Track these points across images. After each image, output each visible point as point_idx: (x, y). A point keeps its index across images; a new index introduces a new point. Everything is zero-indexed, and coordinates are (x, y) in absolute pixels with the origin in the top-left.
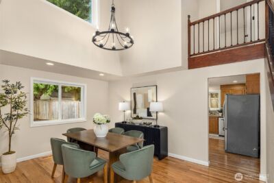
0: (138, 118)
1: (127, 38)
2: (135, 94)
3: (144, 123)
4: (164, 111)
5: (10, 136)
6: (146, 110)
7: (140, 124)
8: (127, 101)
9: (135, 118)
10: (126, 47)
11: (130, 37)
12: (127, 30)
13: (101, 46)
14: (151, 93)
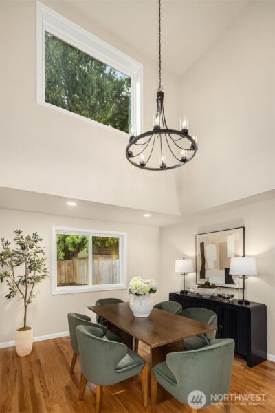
0: (207, 285)
1: (185, 139)
2: (202, 245)
3: (219, 296)
4: (259, 275)
5: (26, 307)
6: (223, 272)
7: (212, 297)
8: (189, 258)
9: (202, 286)
10: (184, 160)
11: (190, 138)
12: (184, 125)
13: (142, 165)
14: (232, 241)
